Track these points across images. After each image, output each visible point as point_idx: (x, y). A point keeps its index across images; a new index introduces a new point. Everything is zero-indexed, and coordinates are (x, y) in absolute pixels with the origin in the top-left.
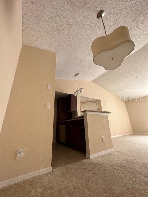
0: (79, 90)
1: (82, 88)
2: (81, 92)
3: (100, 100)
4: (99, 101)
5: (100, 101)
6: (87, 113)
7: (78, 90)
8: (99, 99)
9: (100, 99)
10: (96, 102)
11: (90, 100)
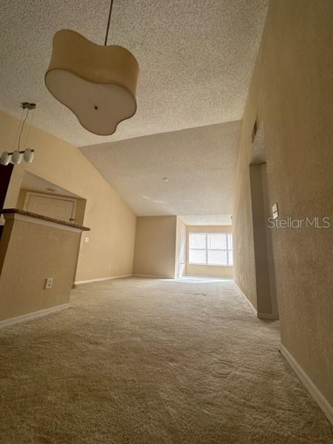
0: (21, 152)
1: (32, 151)
2: (26, 159)
3: (86, 200)
4: (81, 202)
5: (84, 201)
6: (17, 216)
7: (20, 150)
8: (83, 197)
9: (85, 198)
10: (74, 200)
11: (58, 192)
